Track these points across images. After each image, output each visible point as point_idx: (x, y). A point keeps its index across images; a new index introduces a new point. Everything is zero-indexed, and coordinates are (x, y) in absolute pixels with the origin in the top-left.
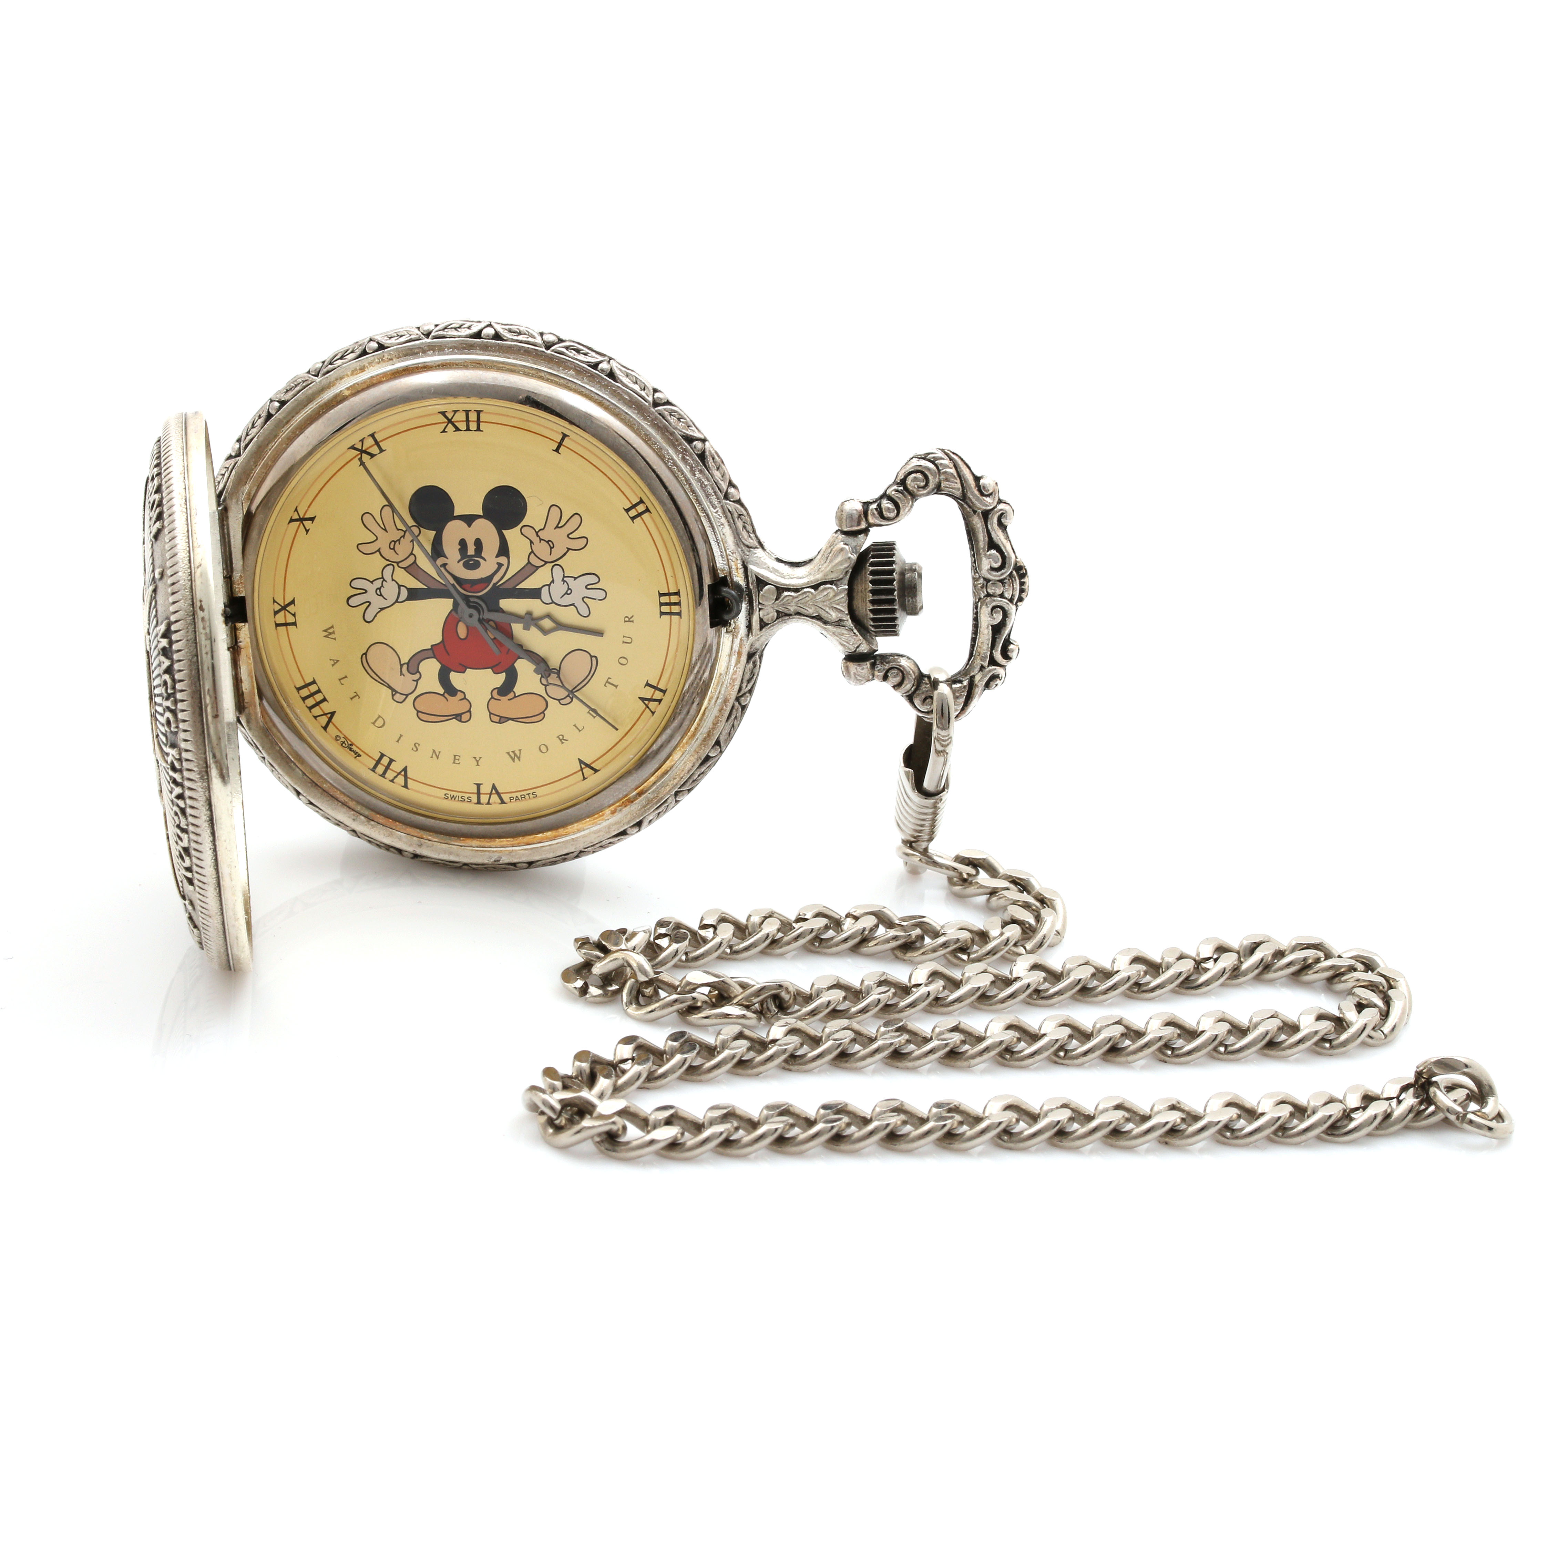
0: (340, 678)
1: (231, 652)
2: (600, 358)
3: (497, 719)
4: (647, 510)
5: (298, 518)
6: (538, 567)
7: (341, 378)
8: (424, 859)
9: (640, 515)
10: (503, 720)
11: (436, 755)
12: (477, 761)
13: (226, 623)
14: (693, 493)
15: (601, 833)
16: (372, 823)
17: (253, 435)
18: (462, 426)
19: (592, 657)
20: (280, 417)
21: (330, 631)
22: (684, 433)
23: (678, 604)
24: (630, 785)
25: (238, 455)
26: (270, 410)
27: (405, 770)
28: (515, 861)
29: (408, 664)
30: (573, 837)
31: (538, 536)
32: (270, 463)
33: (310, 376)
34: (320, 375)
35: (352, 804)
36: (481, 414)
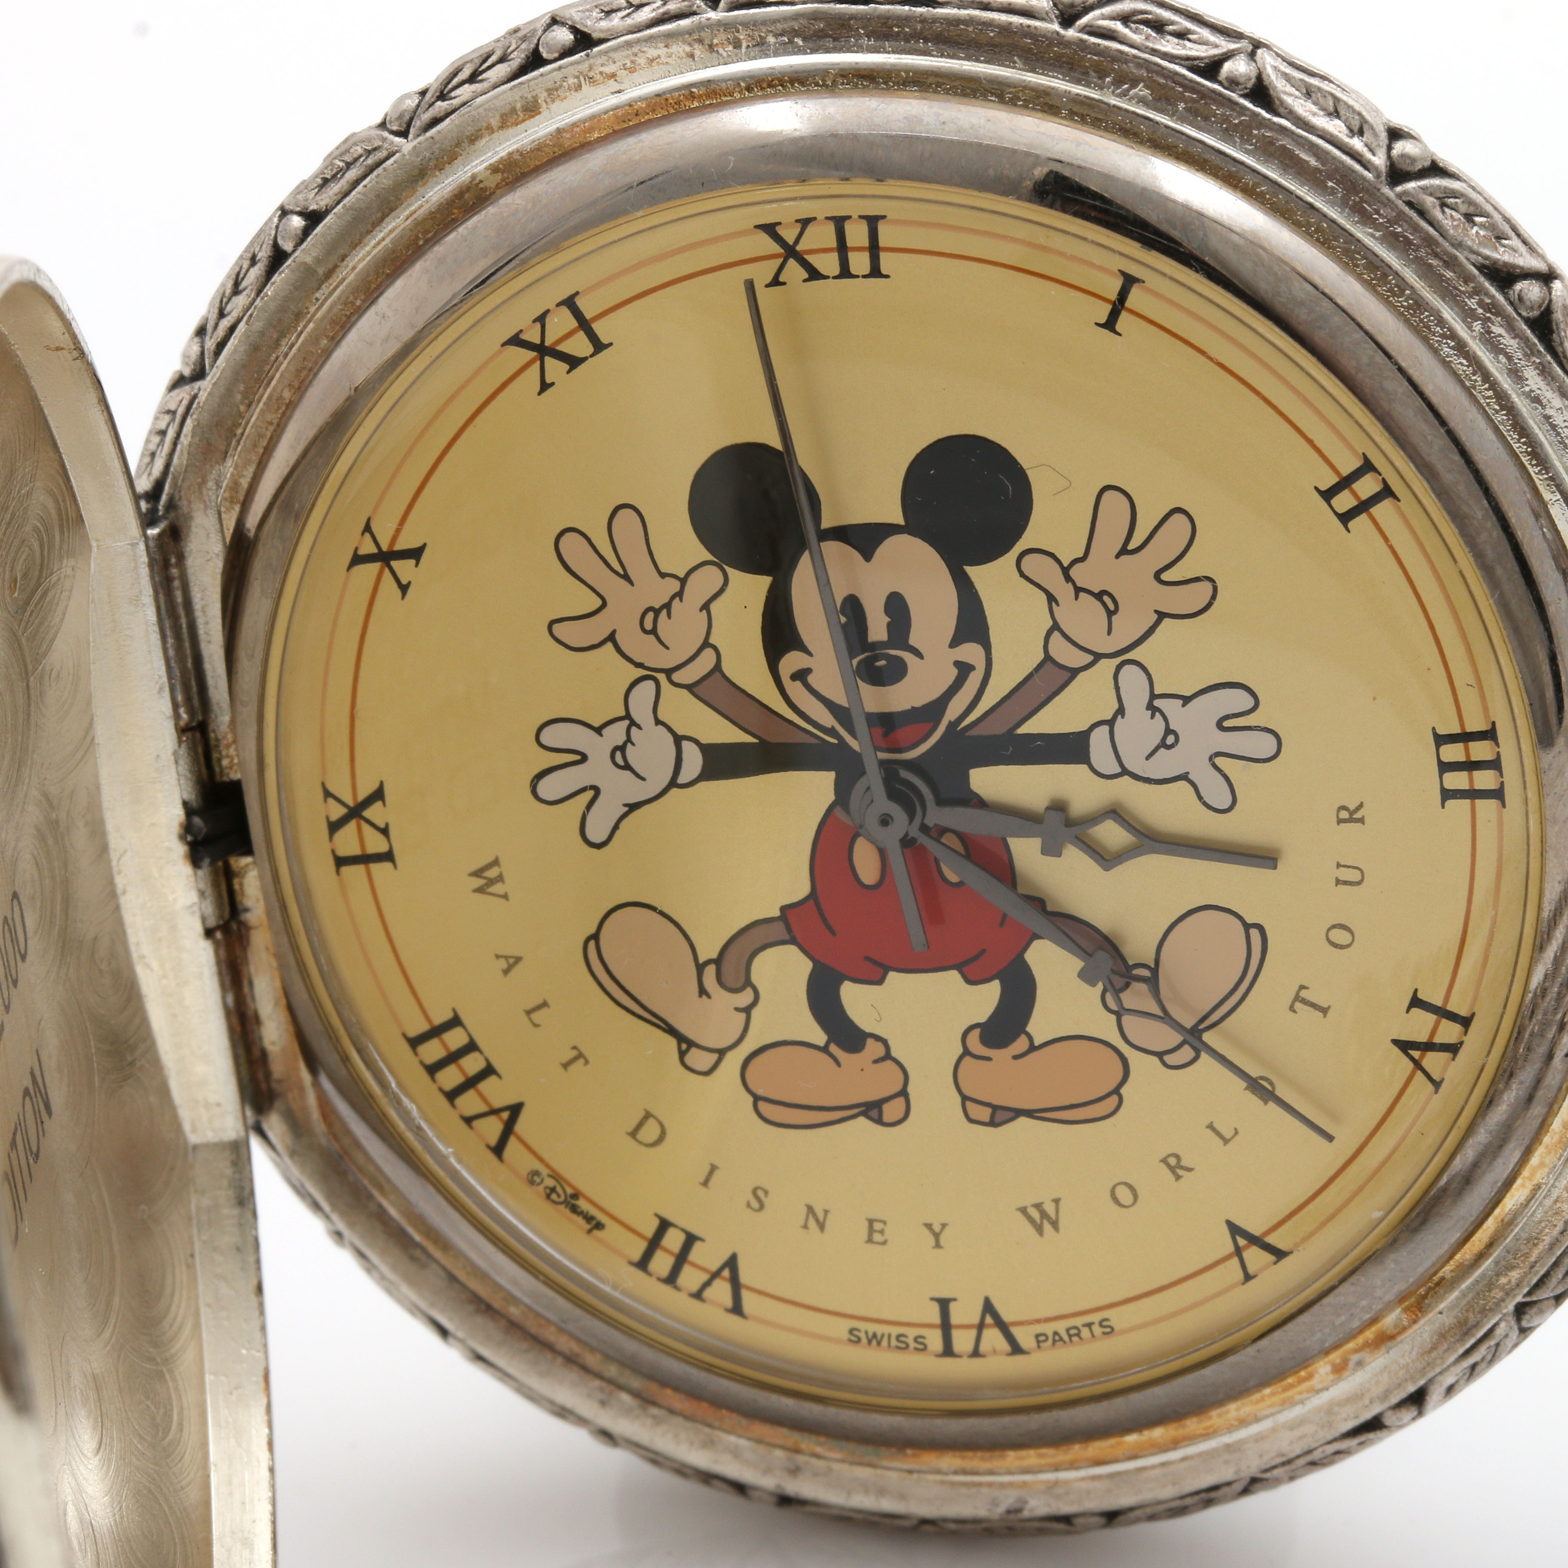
0: (529, 1007)
1: (217, 945)
2: (1226, 45)
3: (984, 1114)
4: (1387, 492)
5: (375, 551)
6: (1074, 673)
7: (473, 139)
8: (808, 1509)
9: (1363, 507)
10: (1000, 1116)
11: (817, 1220)
12: (937, 1236)
13: (195, 860)
14: (1521, 437)
15: (1308, 1429)
16: (655, 1411)
17: (235, 315)
18: (828, 264)
19: (1247, 926)
20: (308, 259)
21: (492, 873)
22: (1487, 258)
23: (1495, 764)
24: (1379, 1293)
25: (199, 374)
26: (280, 242)
27: (732, 1263)
28: (1066, 1509)
29: (717, 962)
30: (1227, 1439)
31: (1068, 578)
32: (287, 394)
33: (386, 134)
34: (412, 130)
35: (592, 1360)
36: (882, 228)
